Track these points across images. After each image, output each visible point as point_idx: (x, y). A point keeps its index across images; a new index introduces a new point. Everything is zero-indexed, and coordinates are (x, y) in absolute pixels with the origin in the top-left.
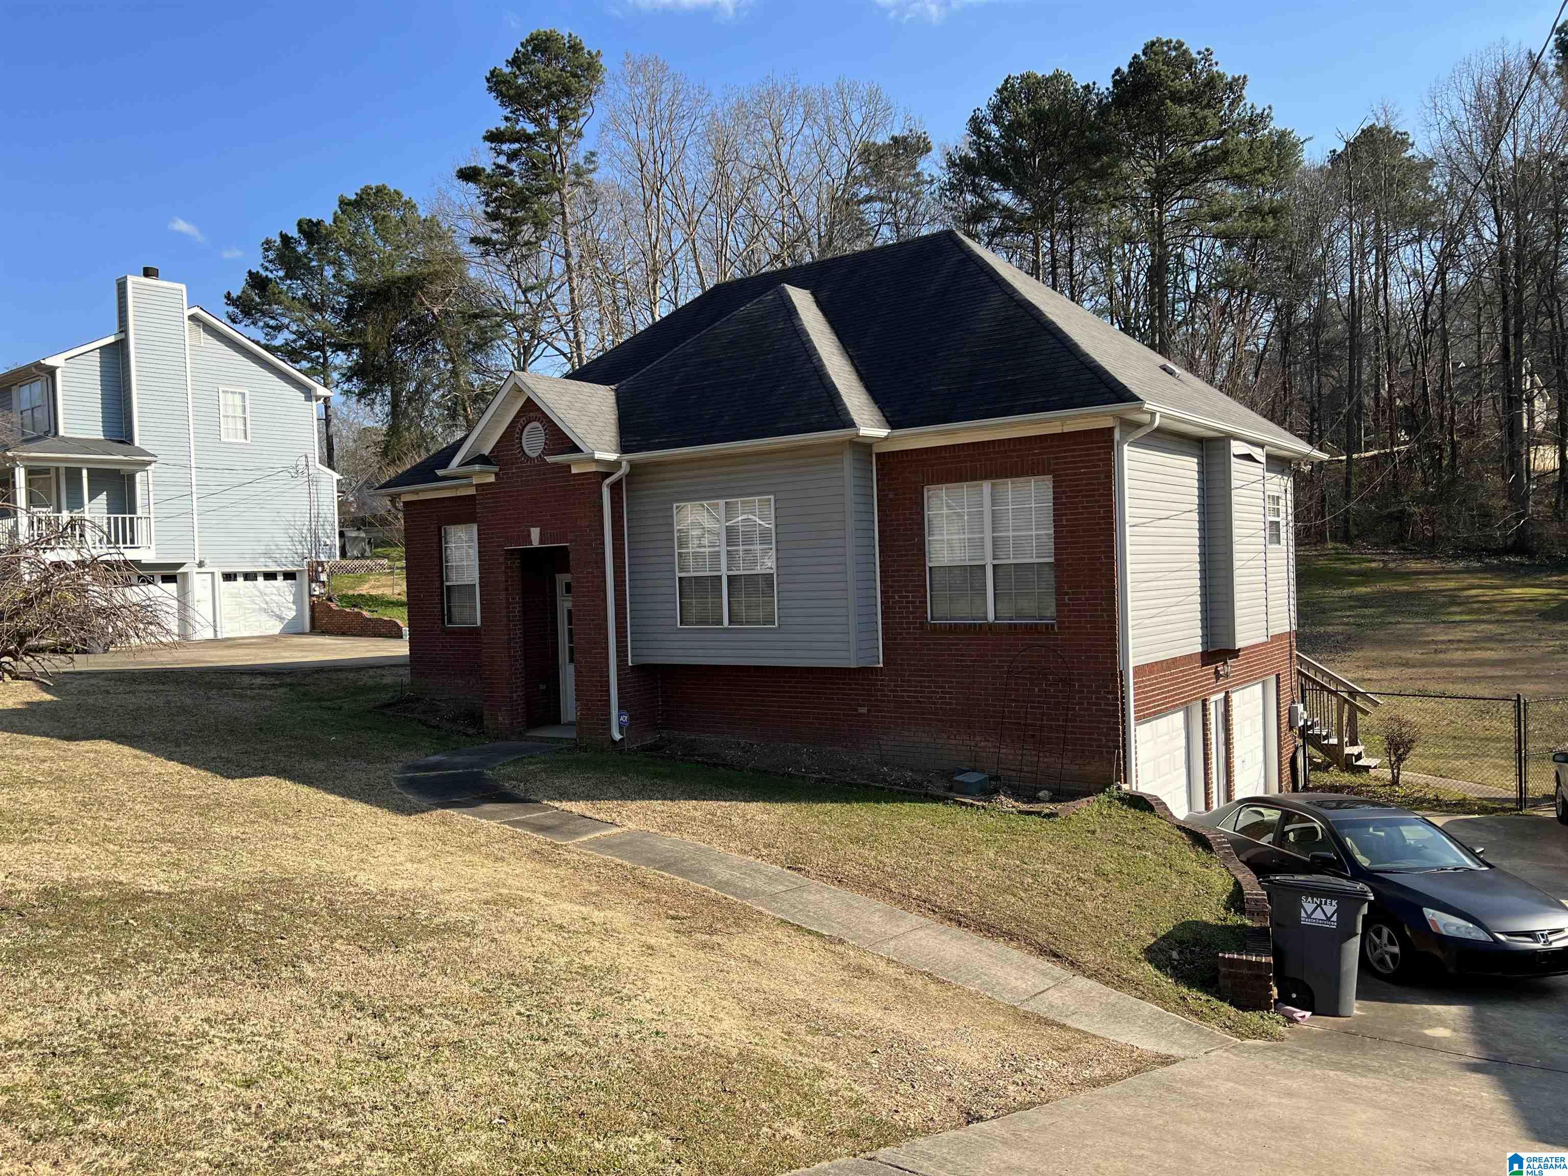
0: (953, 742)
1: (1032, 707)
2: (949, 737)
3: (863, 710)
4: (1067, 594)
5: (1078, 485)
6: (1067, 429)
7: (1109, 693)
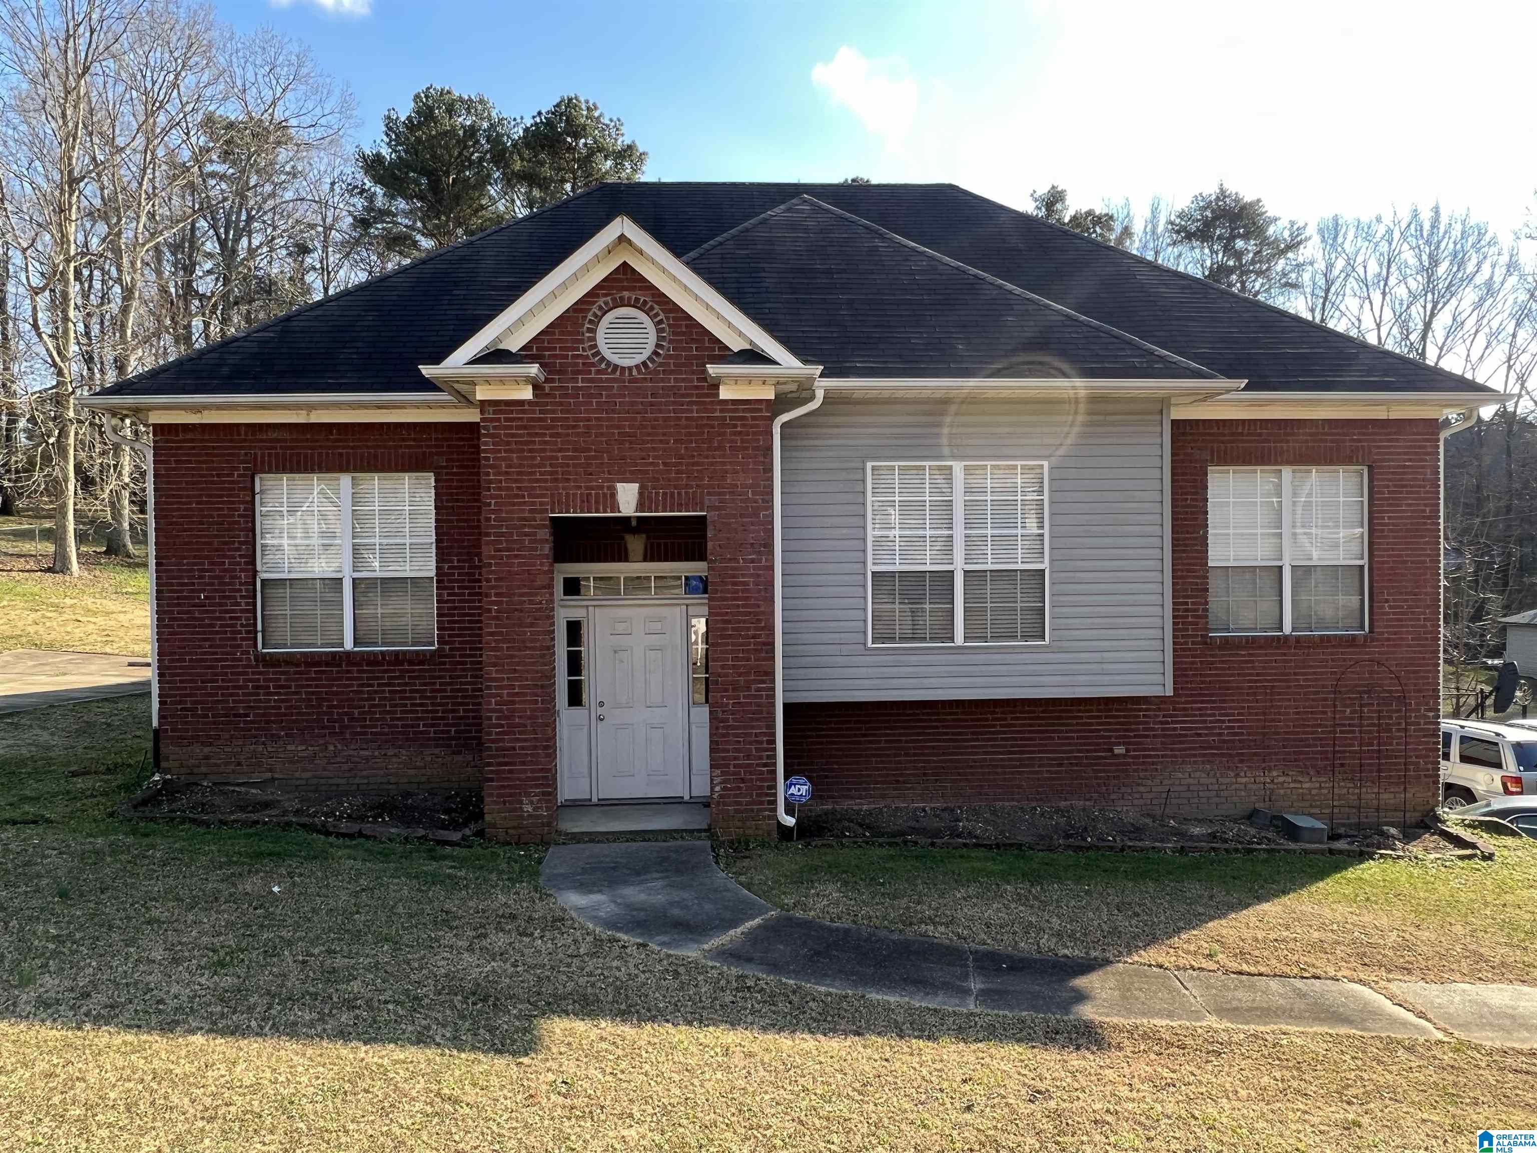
0: (1244, 780)
1: (1342, 732)
2: (1237, 775)
3: (1119, 750)
4: (1387, 601)
5: (1402, 480)
6: (1393, 416)
7: (1430, 710)
